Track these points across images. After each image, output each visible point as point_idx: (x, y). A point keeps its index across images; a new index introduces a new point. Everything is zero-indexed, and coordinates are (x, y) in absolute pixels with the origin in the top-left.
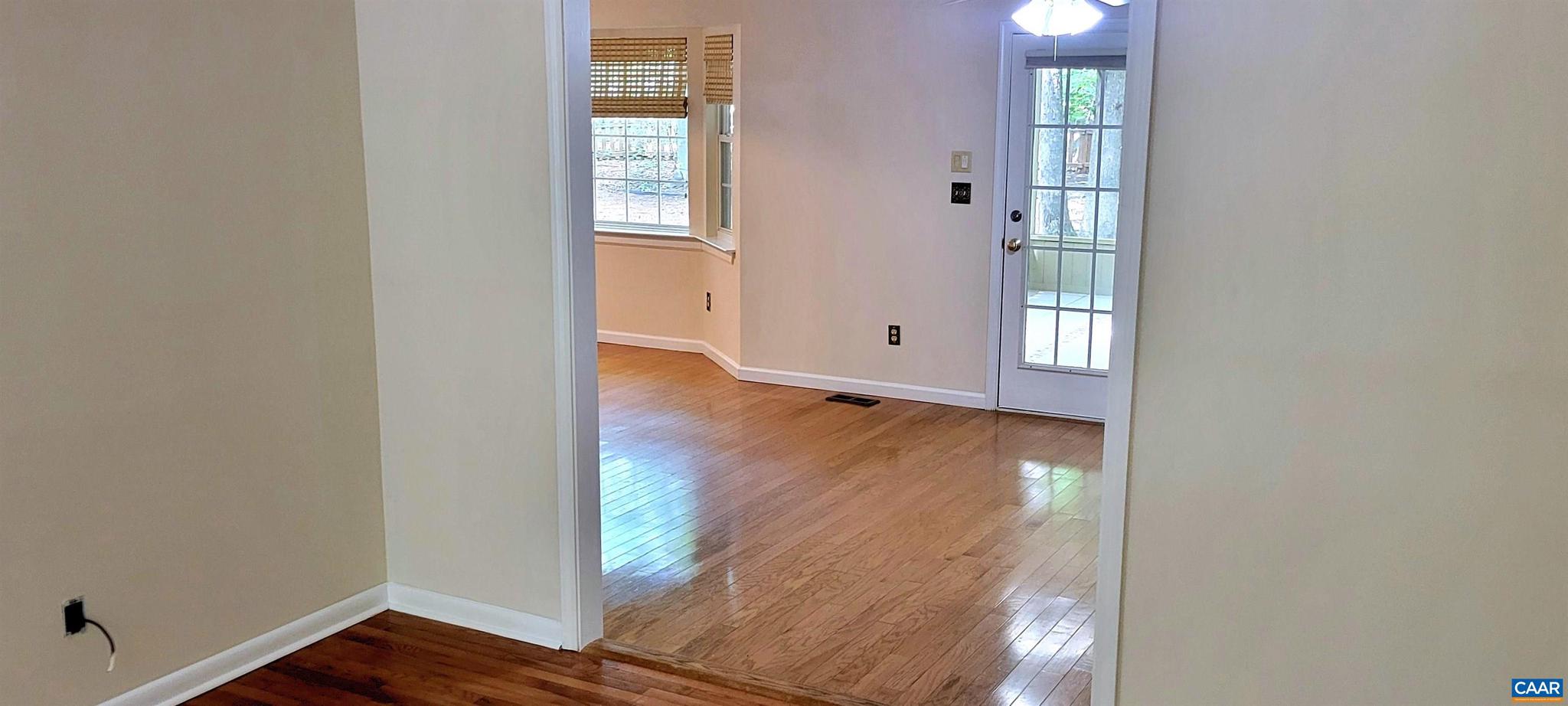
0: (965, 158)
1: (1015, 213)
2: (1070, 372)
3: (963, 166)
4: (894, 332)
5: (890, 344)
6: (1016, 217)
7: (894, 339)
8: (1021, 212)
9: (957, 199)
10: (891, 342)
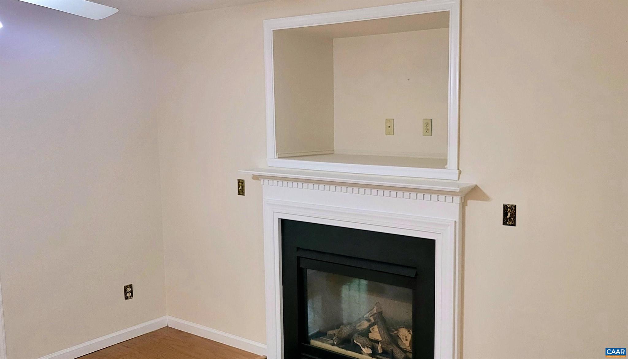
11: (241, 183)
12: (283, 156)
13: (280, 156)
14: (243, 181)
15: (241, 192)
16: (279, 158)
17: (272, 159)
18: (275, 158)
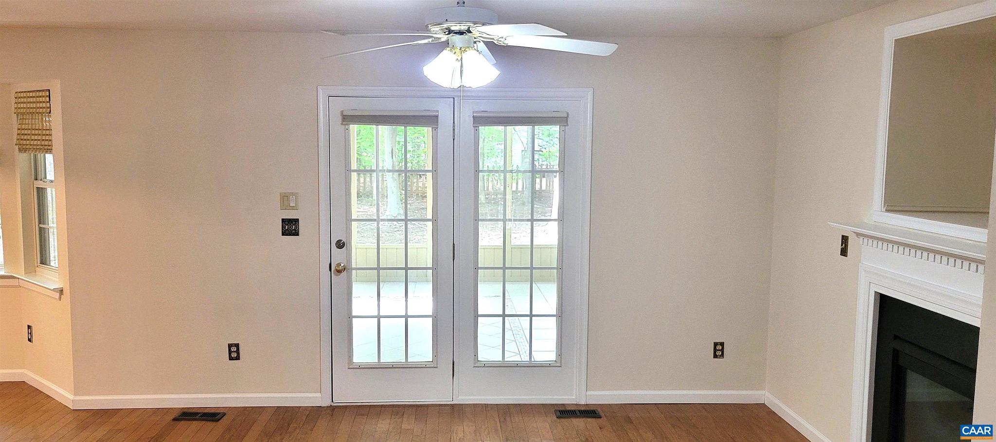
0: (292, 198)
1: (339, 241)
2: (393, 367)
3: (291, 205)
4: (234, 349)
5: (230, 360)
6: (340, 245)
7: (234, 355)
8: (344, 240)
9: (287, 232)
10: (231, 358)
11: (845, 239)
12: (892, 208)
13: (889, 208)
14: (847, 237)
15: (844, 252)
16: (887, 211)
17: (878, 211)
18: (881, 211)
